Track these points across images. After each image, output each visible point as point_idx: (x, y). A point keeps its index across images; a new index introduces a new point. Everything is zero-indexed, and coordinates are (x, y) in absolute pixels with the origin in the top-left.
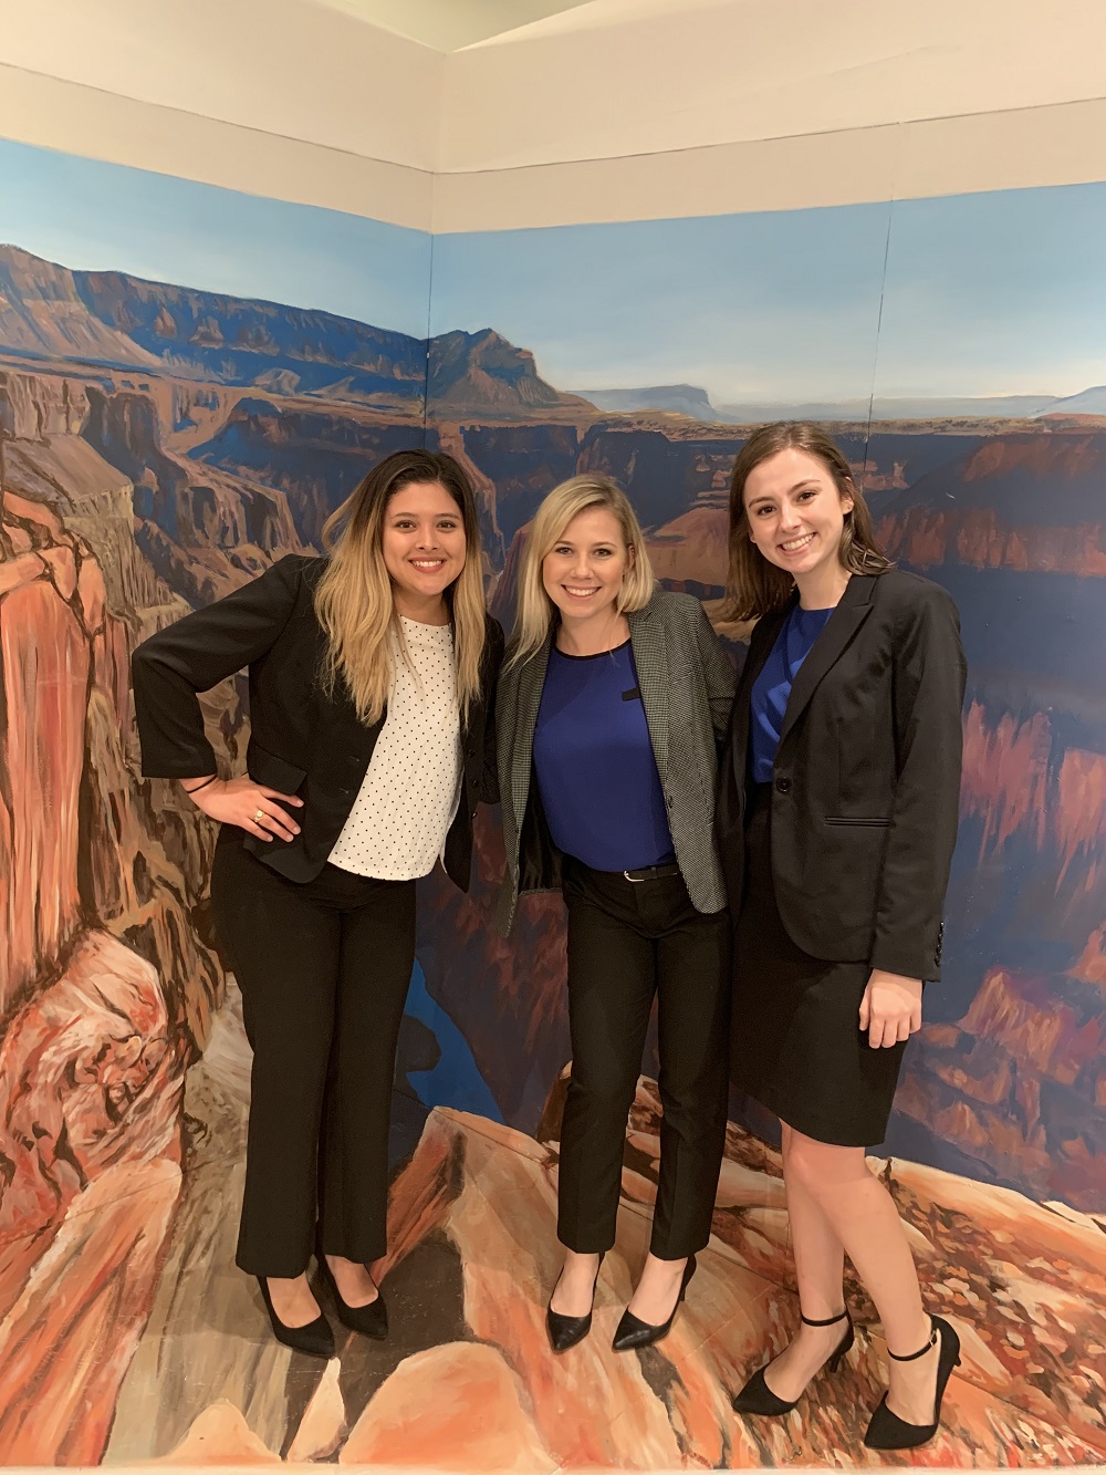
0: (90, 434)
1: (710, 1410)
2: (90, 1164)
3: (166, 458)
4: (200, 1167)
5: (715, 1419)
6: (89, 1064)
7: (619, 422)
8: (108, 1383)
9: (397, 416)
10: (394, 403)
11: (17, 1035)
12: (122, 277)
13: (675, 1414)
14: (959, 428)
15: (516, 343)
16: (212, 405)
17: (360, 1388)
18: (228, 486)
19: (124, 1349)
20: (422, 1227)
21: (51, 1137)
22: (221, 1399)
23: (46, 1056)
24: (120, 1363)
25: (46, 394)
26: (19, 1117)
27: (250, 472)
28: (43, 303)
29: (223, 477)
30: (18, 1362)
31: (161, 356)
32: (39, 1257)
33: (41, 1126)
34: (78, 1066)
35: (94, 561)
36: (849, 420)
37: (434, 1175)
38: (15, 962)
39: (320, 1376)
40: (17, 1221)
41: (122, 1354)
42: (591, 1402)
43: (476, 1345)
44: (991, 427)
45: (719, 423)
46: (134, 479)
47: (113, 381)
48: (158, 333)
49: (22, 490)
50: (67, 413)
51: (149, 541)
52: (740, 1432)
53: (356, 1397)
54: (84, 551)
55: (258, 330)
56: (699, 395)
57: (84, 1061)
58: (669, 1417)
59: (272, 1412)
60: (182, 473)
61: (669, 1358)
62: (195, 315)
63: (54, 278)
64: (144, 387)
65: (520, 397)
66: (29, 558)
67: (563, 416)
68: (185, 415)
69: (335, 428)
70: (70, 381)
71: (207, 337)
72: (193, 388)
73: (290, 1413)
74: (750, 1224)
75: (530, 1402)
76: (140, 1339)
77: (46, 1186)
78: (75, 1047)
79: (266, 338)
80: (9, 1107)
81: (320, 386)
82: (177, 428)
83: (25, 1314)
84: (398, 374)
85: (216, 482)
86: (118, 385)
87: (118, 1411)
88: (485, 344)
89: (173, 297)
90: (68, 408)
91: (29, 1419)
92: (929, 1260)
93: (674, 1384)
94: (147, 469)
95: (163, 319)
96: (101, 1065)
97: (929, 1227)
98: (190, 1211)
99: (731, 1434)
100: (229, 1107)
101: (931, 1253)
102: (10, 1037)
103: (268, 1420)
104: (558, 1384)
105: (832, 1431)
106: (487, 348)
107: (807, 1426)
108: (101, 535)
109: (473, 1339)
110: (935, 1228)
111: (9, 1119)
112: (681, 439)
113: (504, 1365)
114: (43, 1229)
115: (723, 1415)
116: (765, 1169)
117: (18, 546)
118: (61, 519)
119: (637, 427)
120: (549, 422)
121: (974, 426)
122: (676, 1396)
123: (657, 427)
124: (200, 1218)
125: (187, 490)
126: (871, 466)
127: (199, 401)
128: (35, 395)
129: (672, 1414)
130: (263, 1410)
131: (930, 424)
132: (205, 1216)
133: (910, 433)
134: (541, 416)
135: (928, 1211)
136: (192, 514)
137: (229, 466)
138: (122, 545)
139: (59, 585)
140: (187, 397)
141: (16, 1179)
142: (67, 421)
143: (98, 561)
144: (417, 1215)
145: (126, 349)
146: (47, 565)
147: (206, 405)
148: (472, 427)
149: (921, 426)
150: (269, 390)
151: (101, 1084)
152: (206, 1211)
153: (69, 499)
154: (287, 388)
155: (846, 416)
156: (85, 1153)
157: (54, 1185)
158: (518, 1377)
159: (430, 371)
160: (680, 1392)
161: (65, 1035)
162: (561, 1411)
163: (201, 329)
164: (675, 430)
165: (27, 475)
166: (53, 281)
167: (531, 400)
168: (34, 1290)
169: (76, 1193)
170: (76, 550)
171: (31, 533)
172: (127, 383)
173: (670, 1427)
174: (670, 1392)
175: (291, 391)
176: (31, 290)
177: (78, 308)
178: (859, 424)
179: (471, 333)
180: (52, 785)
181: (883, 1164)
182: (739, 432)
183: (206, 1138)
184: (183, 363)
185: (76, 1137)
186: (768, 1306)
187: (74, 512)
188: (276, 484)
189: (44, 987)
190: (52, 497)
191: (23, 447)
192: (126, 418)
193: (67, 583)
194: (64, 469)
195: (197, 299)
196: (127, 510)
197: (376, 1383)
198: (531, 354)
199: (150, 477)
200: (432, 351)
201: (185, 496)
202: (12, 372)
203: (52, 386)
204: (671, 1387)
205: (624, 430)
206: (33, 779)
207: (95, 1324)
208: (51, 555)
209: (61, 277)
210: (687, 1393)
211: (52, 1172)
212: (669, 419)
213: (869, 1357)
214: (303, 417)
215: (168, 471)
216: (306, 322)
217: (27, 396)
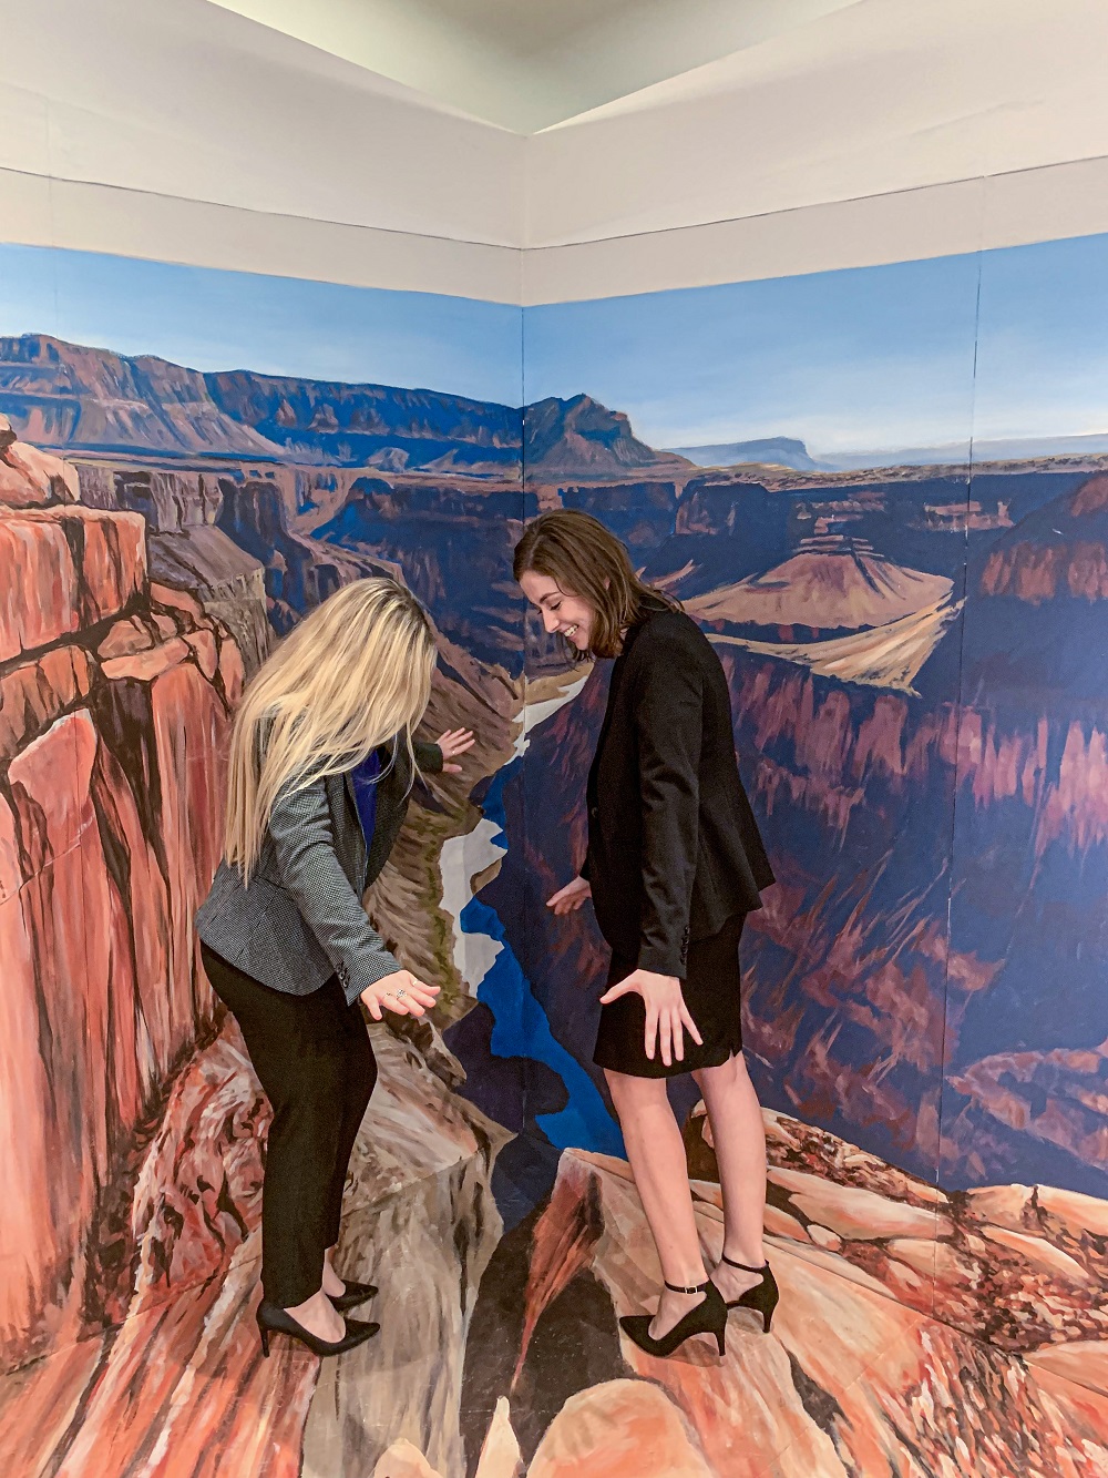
0: (224, 523)
1: (876, 1442)
2: (250, 1215)
3: (293, 541)
4: (349, 1214)
5: (882, 1451)
6: (245, 1119)
7: (716, 476)
8: (291, 1427)
9: (498, 482)
10: (495, 470)
11: (180, 1094)
12: (247, 375)
13: (842, 1446)
14: (1062, 465)
15: (609, 407)
16: (332, 487)
17: (531, 1426)
18: (349, 562)
19: (302, 1393)
20: (569, 1267)
21: (213, 1190)
22: (400, 1440)
23: (206, 1113)
24: (300, 1406)
25: (185, 489)
26: (185, 1171)
27: (368, 547)
28: (179, 406)
29: (344, 554)
30: (206, 1407)
31: (283, 444)
32: (210, 1307)
33: (204, 1179)
34: (236, 1120)
35: (232, 641)
36: (950, 463)
37: (574, 1216)
38: (176, 1025)
39: (491, 1415)
40: (188, 1271)
41: (301, 1398)
42: (757, 1436)
43: (637, 1382)
44: (1094, 463)
45: (818, 472)
46: (265, 561)
47: (243, 471)
48: (280, 424)
49: (167, 580)
50: (203, 505)
51: (281, 619)
52: (908, 1462)
53: (529, 1435)
54: (223, 633)
55: (369, 413)
56: (797, 446)
57: (240, 1115)
58: (836, 1449)
59: (450, 1451)
60: (307, 553)
61: (827, 1391)
62: (313, 403)
63: (188, 382)
64: (270, 475)
65: (616, 457)
66: (175, 643)
67: (660, 473)
68: (307, 498)
69: (443, 499)
70: (205, 475)
71: (324, 423)
72: (313, 472)
73: (467, 1451)
74: (895, 1255)
75: (697, 1437)
76: (316, 1384)
77: (211, 1238)
78: (232, 1102)
79: (376, 420)
80: (176, 1163)
81: (426, 463)
82: (301, 511)
83: (206, 1361)
84: (497, 443)
85: (339, 559)
86: (247, 475)
87: (305, 1452)
88: (580, 408)
89: (293, 389)
90: (204, 500)
91: (223, 1461)
92: (1083, 1286)
93: (836, 1416)
94: (276, 552)
95: (284, 411)
96: (256, 1119)
97: (1081, 1253)
98: (345, 1259)
99: (900, 1464)
100: (373, 1155)
101: (1085, 1280)
102: (174, 1096)
103: (448, 1459)
104: (722, 1418)
105: (999, 1460)
106: (583, 412)
107: (975, 1455)
108: (238, 617)
109: (633, 1377)
110: (1088, 1255)
111: (176, 1174)
112: (780, 489)
113: (666, 1402)
114: (210, 1279)
115: (889, 1446)
116: (907, 1200)
117: (164, 632)
118: (202, 604)
119: (735, 480)
120: (649, 480)
121: (1077, 463)
122: (839, 1428)
123: (755, 478)
124: (355, 1265)
125: (313, 569)
126: (975, 506)
127: (320, 484)
128: (174, 491)
129: (838, 1446)
130: (442, 1450)
131: (1032, 463)
132: (361, 1263)
133: (1013, 473)
134: (639, 475)
135: (1080, 1238)
136: (318, 591)
137: (349, 543)
138: (257, 624)
139: (202, 667)
140: (309, 481)
141: (185, 1232)
142: (204, 513)
143: (236, 641)
144: (563, 1254)
145: (252, 441)
146: (191, 649)
147: (326, 487)
148: (571, 489)
149: (1023, 466)
150: (382, 468)
151: (256, 1138)
152: (360, 1257)
153: (208, 586)
154: (397, 465)
155: (947, 459)
156: (244, 1205)
157: (218, 1235)
158: (682, 1413)
159: (526, 437)
160: (843, 1425)
161: (223, 1092)
162: (729, 1445)
163: (318, 416)
164: (775, 481)
165: (170, 565)
166: (187, 385)
167: (628, 460)
168: (210, 1338)
169: (237, 1244)
170: (216, 632)
171: (176, 619)
172: (255, 473)
173: (838, 1459)
174: (833, 1424)
175: (401, 468)
176: (168, 395)
177: (209, 408)
178: (960, 466)
179: (565, 399)
180: (202, 855)
181: (1028, 1192)
182: (839, 479)
183: (354, 1185)
184: (303, 450)
185: (236, 1190)
186: (920, 1337)
187: (213, 596)
188: (392, 557)
189: (202, 1048)
190: (194, 584)
191: (165, 539)
192: (255, 506)
193: (209, 663)
194: (203, 558)
195: (314, 388)
196: (259, 592)
197: (546, 1422)
198: (626, 416)
199: (278, 558)
200: (527, 419)
201: (311, 575)
202: (154, 471)
203: (189, 481)
204: (834, 1420)
205: (723, 483)
206: (185, 849)
207: (272, 1370)
208: (193, 639)
209: (194, 380)
210: (851, 1426)
211: (216, 1224)
212: (768, 470)
213: (1028, 1386)
214: (413, 492)
215: (296, 553)
216: (412, 401)
217: (168, 493)
